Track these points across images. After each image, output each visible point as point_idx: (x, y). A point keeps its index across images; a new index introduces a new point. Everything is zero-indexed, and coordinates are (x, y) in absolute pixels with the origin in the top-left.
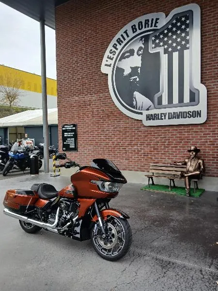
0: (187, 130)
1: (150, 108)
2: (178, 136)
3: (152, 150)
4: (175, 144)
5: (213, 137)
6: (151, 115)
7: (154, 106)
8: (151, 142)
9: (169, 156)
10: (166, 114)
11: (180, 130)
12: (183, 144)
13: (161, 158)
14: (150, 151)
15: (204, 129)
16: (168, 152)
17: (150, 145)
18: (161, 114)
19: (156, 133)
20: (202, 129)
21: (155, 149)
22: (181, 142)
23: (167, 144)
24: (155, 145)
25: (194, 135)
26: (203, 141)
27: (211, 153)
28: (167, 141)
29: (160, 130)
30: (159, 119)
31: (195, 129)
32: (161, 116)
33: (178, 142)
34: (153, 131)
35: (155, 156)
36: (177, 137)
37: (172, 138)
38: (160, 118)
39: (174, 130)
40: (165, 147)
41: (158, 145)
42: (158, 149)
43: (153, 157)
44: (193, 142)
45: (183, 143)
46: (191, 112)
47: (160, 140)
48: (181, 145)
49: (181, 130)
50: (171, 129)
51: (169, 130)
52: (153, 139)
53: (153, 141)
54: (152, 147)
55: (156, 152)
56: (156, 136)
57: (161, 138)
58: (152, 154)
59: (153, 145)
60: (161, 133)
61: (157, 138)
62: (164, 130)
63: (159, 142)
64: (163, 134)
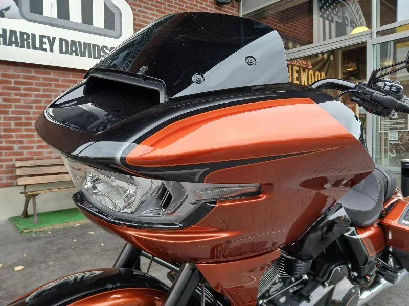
1: (6, 13)
3: (13, 127)
6: (13, 32)
7: (21, 11)
8: (10, 106)
10: (54, 39)
13: (39, 147)
14: (5, 130)
17: (6, 113)
18: (41, 37)
19: (23, 83)
21: (21, 125)
24: (20, 113)
29: (33, 78)
30: (34, 48)
32: (42, 43)
34: (13, 76)
35: (21, 142)
38: (37, 45)
39: (69, 81)
41: (28, 113)
42: (30, 124)
43: (16, 147)
46: (107, 49)
47: (35, 102)
50: (61, 78)
51: (58, 80)
52: (13, 97)
53: (13, 104)
54: (10, 119)
55: (25, 133)
56: (23, 92)
57: (36, 96)
58: (11, 136)
59: (13, 112)
60: (37, 84)
61: (25, 95)
62: (45, 79)
63: (31, 107)
64: (42, 88)
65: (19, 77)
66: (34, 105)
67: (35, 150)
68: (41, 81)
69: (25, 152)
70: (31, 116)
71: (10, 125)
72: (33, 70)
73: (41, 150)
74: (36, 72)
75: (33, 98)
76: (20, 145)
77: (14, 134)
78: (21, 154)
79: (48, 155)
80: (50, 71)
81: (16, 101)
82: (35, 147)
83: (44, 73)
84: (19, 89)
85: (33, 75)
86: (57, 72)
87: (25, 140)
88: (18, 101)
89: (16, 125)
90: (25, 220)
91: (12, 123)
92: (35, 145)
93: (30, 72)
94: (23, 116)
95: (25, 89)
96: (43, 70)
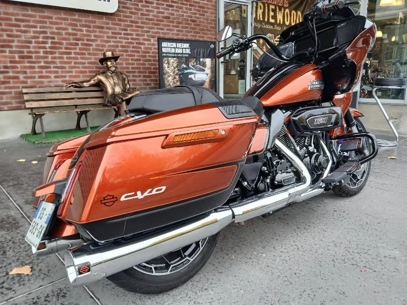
0: (86, 21)
2: (70, 31)
3: (17, 59)
4: (66, 48)
5: (125, 38)
8: (13, 41)
9: (57, 72)
11: (72, 20)
12: (80, 49)
13: (40, 77)
14: (11, 62)
15: (113, 24)
16: (54, 62)
17: (10, 47)
19: (22, 21)
20: (108, 24)
21: (23, 57)
22: (77, 44)
23: (50, 48)
24: (23, 47)
25: (97, 34)
26: (112, 44)
27: (124, 65)
28: (50, 41)
29: (31, 16)
31: (98, 22)
33: (71, 44)
34: (13, 14)
35: (25, 73)
36: (69, 34)
37: (59, 34)
39: (62, 19)
40: (45, 52)
41: (29, 47)
42: (31, 57)
43: (21, 76)
44: (97, 45)
45: (80, 46)
47: (34, 37)
48: (78, 51)
49: (75, 20)
50: (54, 16)
51: (51, 18)
52: (15, 33)
53: (16, 39)
54: (14, 52)
55: (28, 65)
56: (23, 28)
57: (34, 32)
58: (16, 67)
59: (17, 46)
60: (34, 21)
61: (25, 32)
62: (40, 17)
63: (31, 42)
64: (39, 25)
65: (17, 15)
66: (33, 40)
67: (37, 79)
68: (38, 19)
69: (29, 81)
70: (32, 50)
71: (14, 57)
72: (29, 8)
73: (42, 80)
74: (32, 10)
75: (32, 34)
76: (24, 75)
77: (18, 65)
78: (26, 82)
79: (47, 84)
80: (44, 10)
81: (17, 36)
82: (37, 77)
83: (39, 12)
84: (19, 26)
85: (30, 12)
86: (50, 10)
87: (28, 71)
88: (20, 36)
89: (20, 57)
90: (34, 136)
91: (16, 56)
92: (37, 75)
93: (27, 10)
94: (25, 50)
95: (24, 26)
96: (39, 9)
